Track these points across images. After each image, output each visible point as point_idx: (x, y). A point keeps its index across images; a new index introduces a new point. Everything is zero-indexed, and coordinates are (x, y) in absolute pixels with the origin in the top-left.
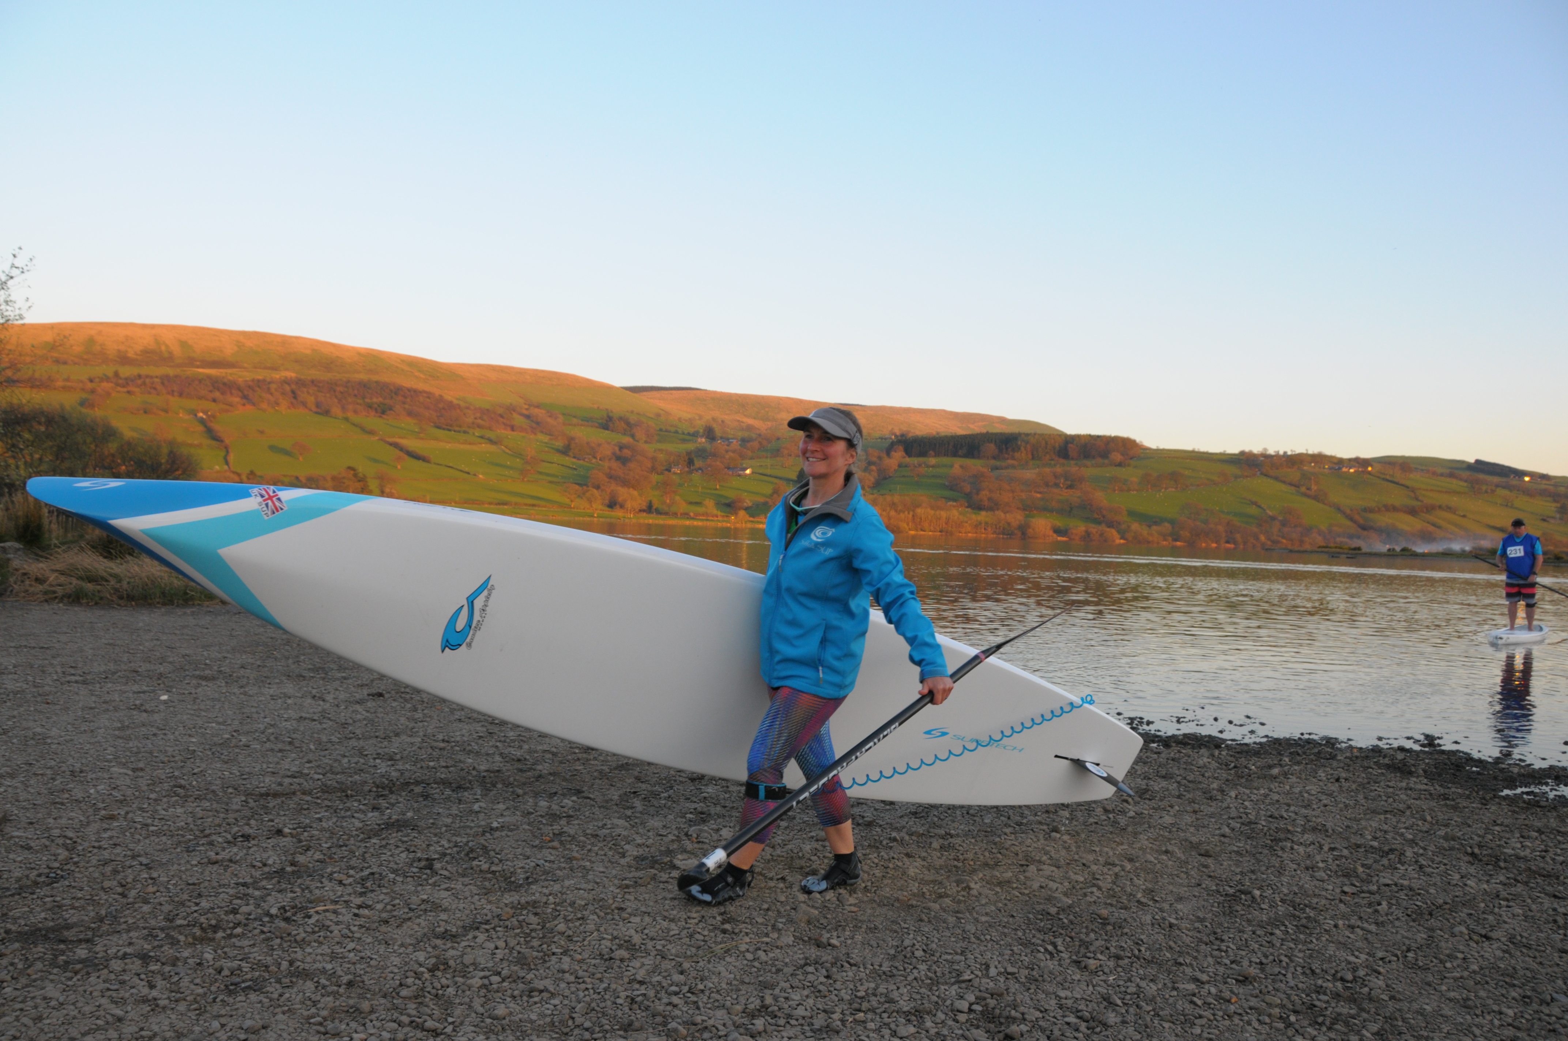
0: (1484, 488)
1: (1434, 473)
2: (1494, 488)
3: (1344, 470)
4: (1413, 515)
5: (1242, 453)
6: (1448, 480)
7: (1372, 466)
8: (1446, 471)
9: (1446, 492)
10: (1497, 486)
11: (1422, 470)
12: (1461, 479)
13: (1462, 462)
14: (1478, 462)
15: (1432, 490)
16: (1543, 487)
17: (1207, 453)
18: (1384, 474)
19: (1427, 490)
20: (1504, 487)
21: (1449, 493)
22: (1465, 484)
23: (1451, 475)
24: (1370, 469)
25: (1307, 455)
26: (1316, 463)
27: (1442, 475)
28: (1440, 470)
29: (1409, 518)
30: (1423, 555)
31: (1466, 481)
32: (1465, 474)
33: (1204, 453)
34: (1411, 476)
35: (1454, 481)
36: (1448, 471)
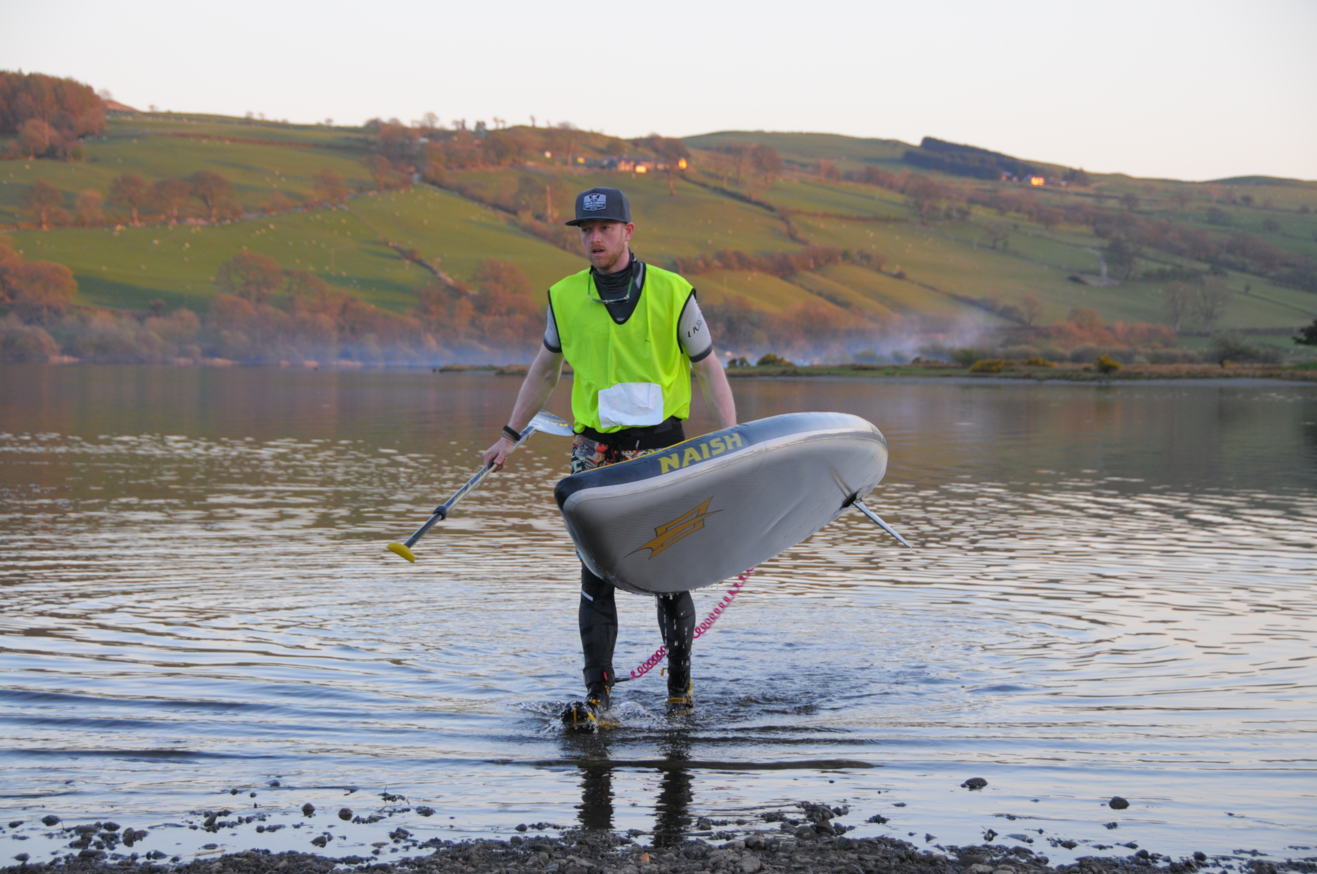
0: (944, 205)
1: (831, 173)
2: (964, 205)
3: (624, 167)
4: (783, 278)
5: (374, 126)
6: (863, 188)
7: (687, 157)
8: (859, 167)
9: (859, 219)
10: (972, 201)
11: (803, 165)
12: (891, 187)
13: (895, 144)
14: (929, 142)
15: (825, 216)
16: (1072, 200)
17: (284, 126)
18: (717, 177)
19: (815, 215)
20: (986, 204)
21: (865, 220)
22: (899, 198)
23: (870, 178)
24: (683, 164)
25: (534, 130)
26: (555, 150)
27: (849, 177)
28: (843, 166)
29: (775, 284)
30: (811, 373)
31: (902, 191)
32: (901, 174)
33: (275, 125)
34: (781, 181)
35: (877, 191)
36: (861, 167)
